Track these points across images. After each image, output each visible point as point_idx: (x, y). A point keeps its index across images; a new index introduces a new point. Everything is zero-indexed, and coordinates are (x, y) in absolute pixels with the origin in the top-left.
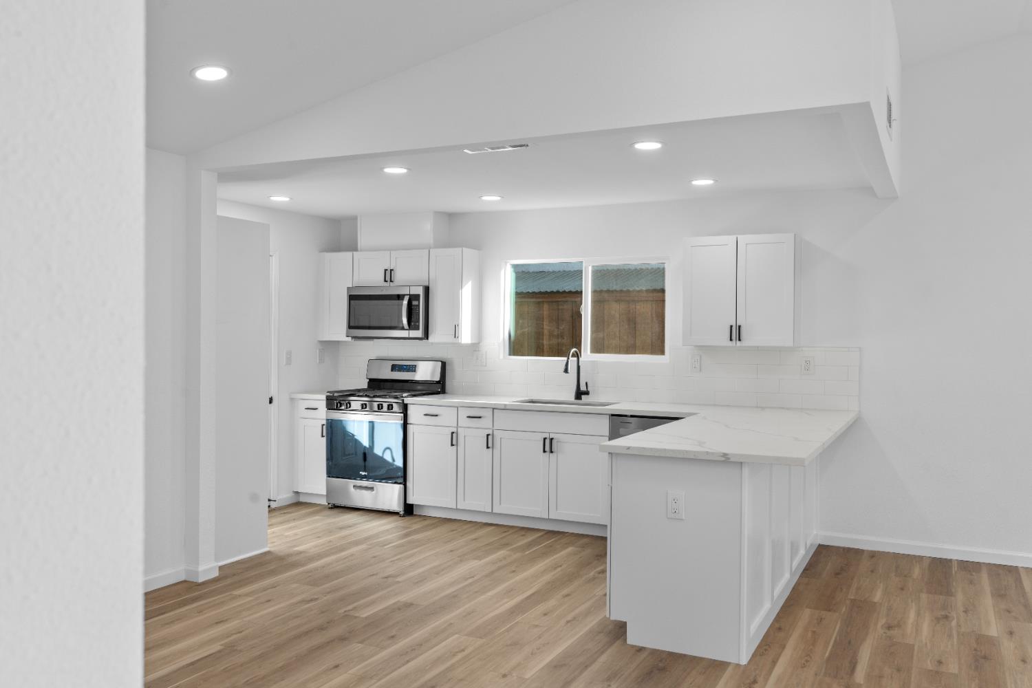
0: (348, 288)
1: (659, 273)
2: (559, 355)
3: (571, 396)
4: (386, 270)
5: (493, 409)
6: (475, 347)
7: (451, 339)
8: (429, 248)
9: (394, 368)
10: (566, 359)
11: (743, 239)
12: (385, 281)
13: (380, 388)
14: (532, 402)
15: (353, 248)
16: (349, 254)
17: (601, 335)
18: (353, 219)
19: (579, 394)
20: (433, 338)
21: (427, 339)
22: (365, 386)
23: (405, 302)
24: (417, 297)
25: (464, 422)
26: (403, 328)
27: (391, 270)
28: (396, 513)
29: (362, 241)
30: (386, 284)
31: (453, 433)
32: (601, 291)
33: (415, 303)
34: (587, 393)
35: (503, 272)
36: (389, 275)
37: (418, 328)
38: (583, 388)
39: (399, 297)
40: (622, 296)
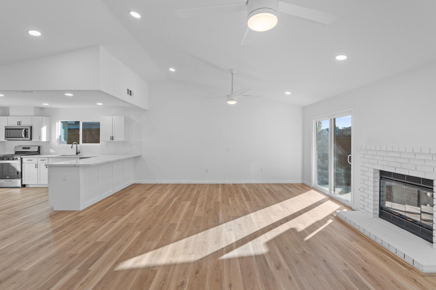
0: (5, 127)
1: (98, 124)
2: (70, 144)
3: (75, 154)
4: (18, 122)
5: (48, 158)
6: (48, 142)
7: (39, 140)
8: (32, 116)
9: (23, 148)
10: (72, 145)
11: (114, 117)
12: (18, 125)
13: (18, 154)
14: (64, 155)
15: (8, 115)
16: (6, 117)
17: (84, 139)
18: (8, 107)
19: (77, 153)
20: (33, 140)
21: (32, 140)
22: (14, 154)
23: (24, 130)
24: (28, 129)
25: (39, 161)
26: (23, 137)
27: (20, 122)
28: (19, 187)
29: (11, 113)
30: (18, 126)
31: (36, 165)
32: (85, 129)
33: (27, 131)
34: (79, 153)
35: (57, 123)
36: (19, 123)
37: (28, 137)
38: (78, 152)
39: (22, 129)
40: (90, 130)
